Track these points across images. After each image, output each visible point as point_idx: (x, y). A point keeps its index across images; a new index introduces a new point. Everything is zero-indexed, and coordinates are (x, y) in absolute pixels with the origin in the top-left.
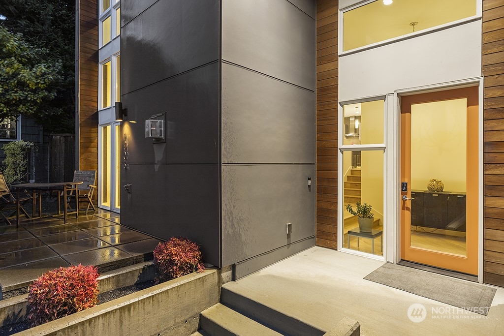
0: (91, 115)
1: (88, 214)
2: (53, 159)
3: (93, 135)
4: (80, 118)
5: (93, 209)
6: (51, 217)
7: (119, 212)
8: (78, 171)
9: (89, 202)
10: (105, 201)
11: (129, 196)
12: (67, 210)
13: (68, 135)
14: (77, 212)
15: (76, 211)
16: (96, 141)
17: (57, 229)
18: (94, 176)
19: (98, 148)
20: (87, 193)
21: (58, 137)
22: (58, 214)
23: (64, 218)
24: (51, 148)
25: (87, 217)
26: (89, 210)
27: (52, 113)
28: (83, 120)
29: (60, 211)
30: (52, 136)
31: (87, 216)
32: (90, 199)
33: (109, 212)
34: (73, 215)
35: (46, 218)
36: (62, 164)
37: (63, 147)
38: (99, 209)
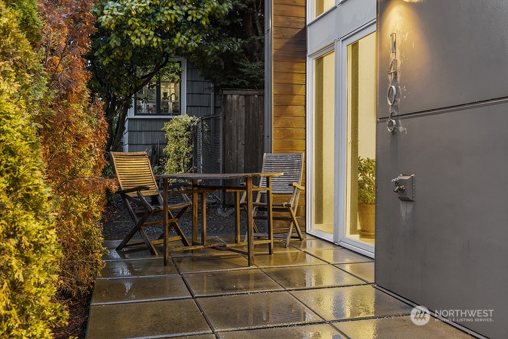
0: (293, 34)
1: (292, 245)
2: (227, 139)
3: (297, 79)
4: (273, 44)
5: (299, 237)
6: (223, 248)
7: (373, 255)
8: (269, 154)
9: (292, 220)
10: (319, 219)
11: (405, 210)
12: (253, 234)
13: (250, 92)
14: (272, 241)
15: (270, 239)
16: (301, 91)
17: (235, 278)
18: (299, 165)
19: (305, 106)
20: (288, 201)
21: (235, 97)
22: (236, 242)
23: (248, 254)
24: (225, 118)
25: (289, 255)
26: (292, 237)
27: (225, 48)
28: (279, 46)
29: (239, 236)
30: (225, 96)
31: (288, 251)
32: (294, 214)
33: (331, 247)
34: (262, 246)
35: (213, 248)
36: (241, 147)
37: (243, 116)
38: (308, 237)
